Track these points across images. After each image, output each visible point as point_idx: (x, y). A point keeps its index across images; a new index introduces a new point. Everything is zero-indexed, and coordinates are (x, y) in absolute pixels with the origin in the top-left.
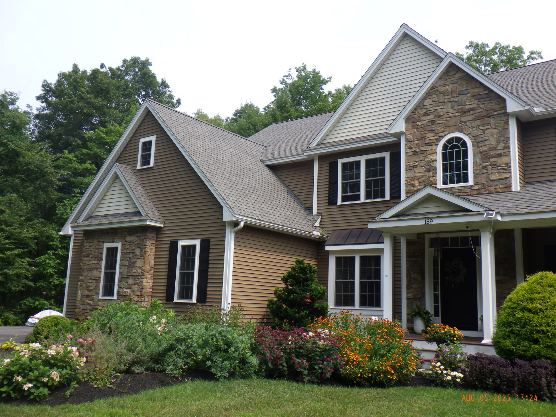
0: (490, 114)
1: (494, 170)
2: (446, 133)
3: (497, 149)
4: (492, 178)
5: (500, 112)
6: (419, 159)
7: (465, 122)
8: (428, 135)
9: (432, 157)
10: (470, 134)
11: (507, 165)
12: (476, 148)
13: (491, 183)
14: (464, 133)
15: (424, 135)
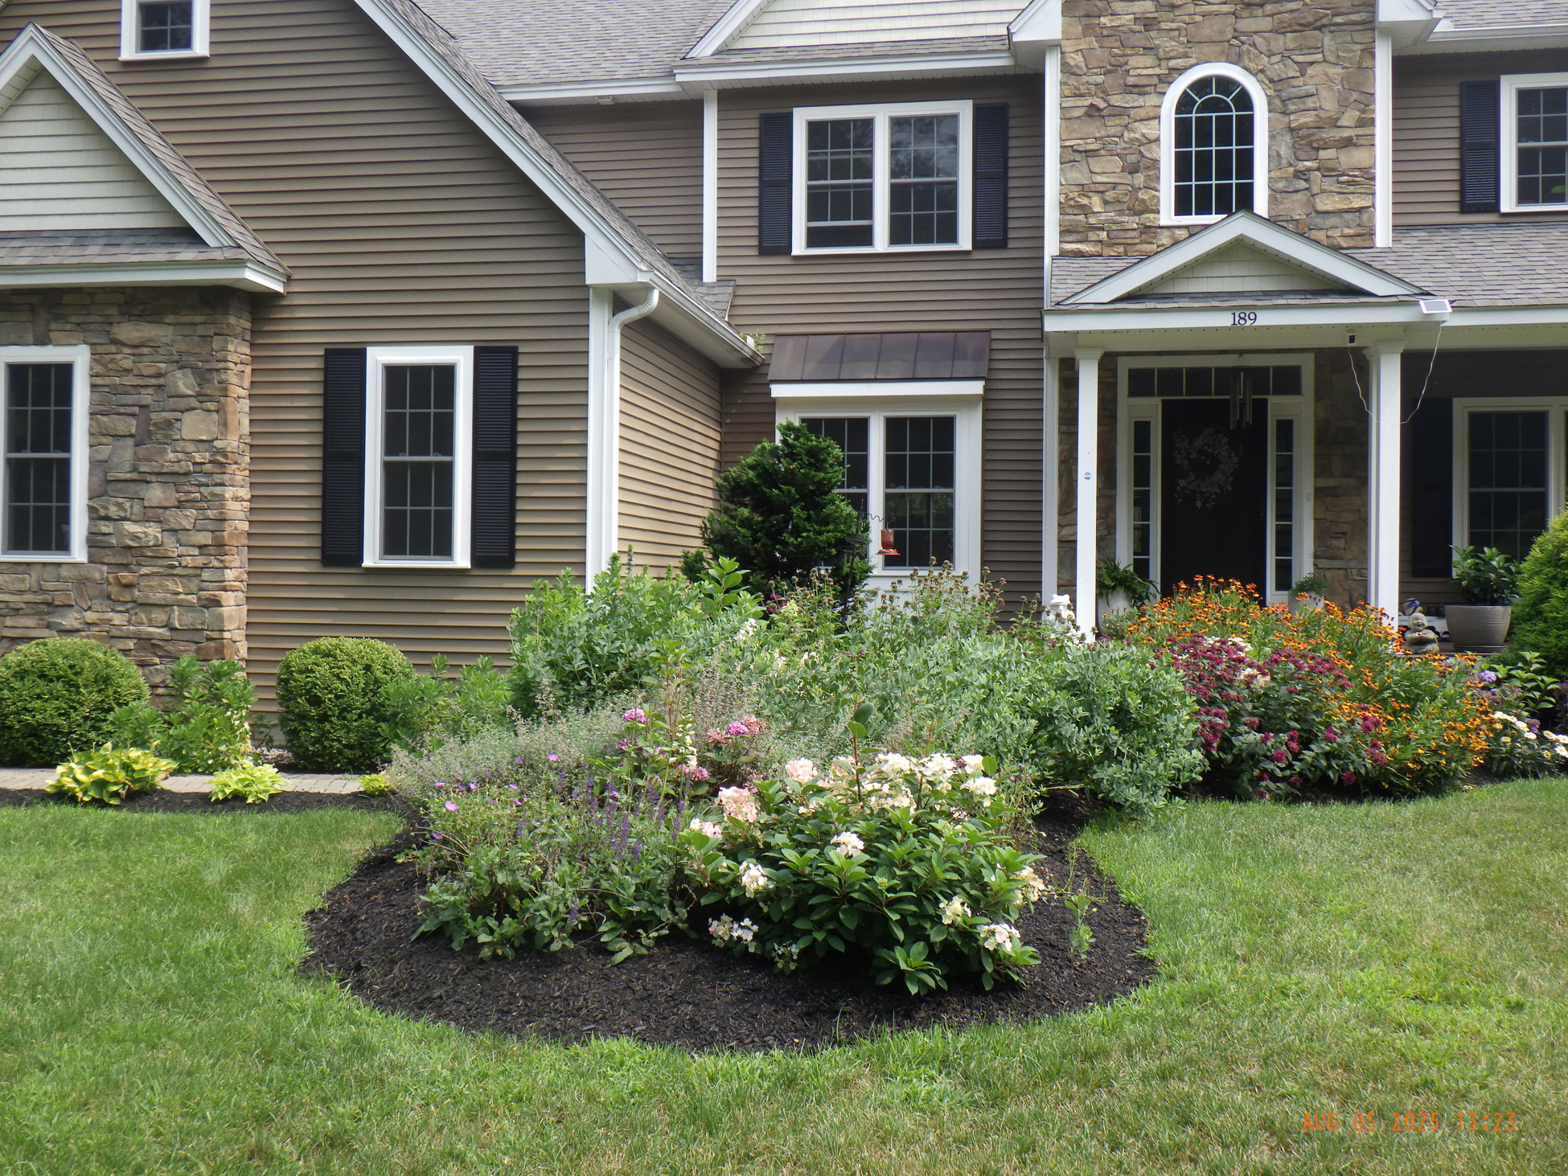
0: (1325, 21)
1: (1329, 184)
2: (1193, 61)
3: (1339, 123)
4: (1321, 207)
5: (1354, 17)
6: (1103, 133)
7: (1249, 34)
8: (1133, 61)
9: (1144, 129)
10: (1262, 71)
11: (1367, 173)
12: (1278, 116)
13: (1318, 220)
14: (1246, 68)
15: (1122, 60)
